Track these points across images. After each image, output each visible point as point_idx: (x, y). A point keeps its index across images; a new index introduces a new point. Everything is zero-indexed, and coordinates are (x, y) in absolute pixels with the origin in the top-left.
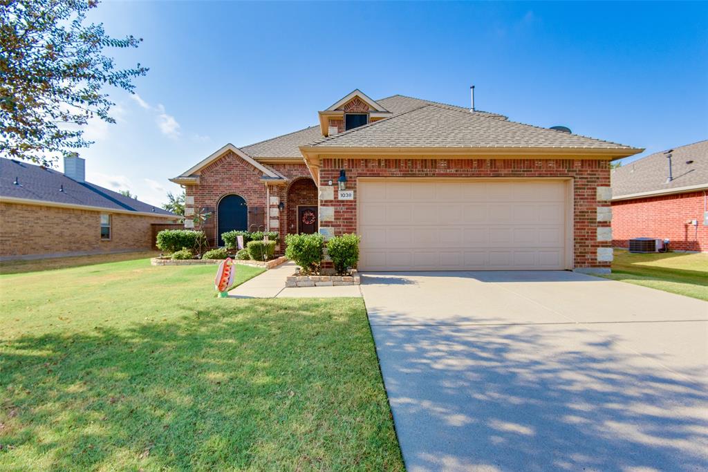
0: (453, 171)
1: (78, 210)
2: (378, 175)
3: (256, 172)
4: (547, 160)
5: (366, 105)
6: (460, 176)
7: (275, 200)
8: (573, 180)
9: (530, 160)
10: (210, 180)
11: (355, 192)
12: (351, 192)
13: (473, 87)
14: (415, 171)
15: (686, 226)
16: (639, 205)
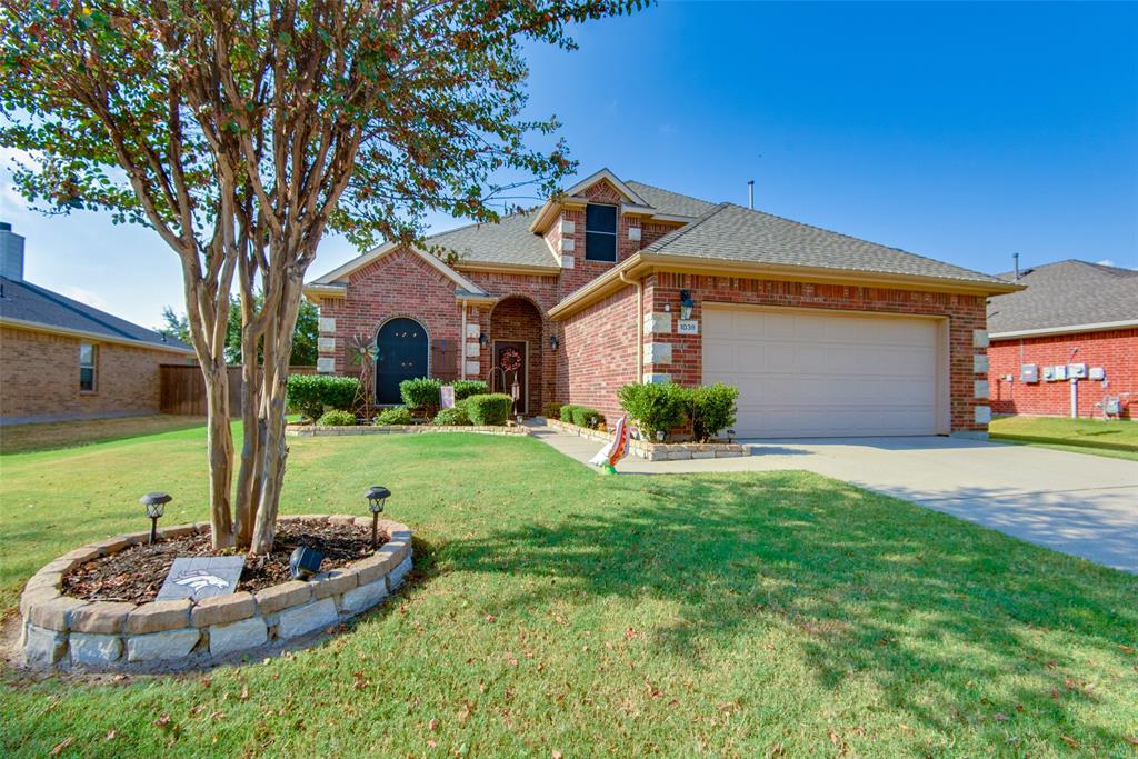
0: (821, 300)
3: (445, 283)
4: (923, 293)
5: (616, 192)
6: (829, 307)
7: (474, 330)
8: (948, 320)
9: (905, 292)
10: (366, 291)
11: (700, 322)
12: (695, 323)
13: (752, 183)
14: (776, 297)
15: (999, 382)
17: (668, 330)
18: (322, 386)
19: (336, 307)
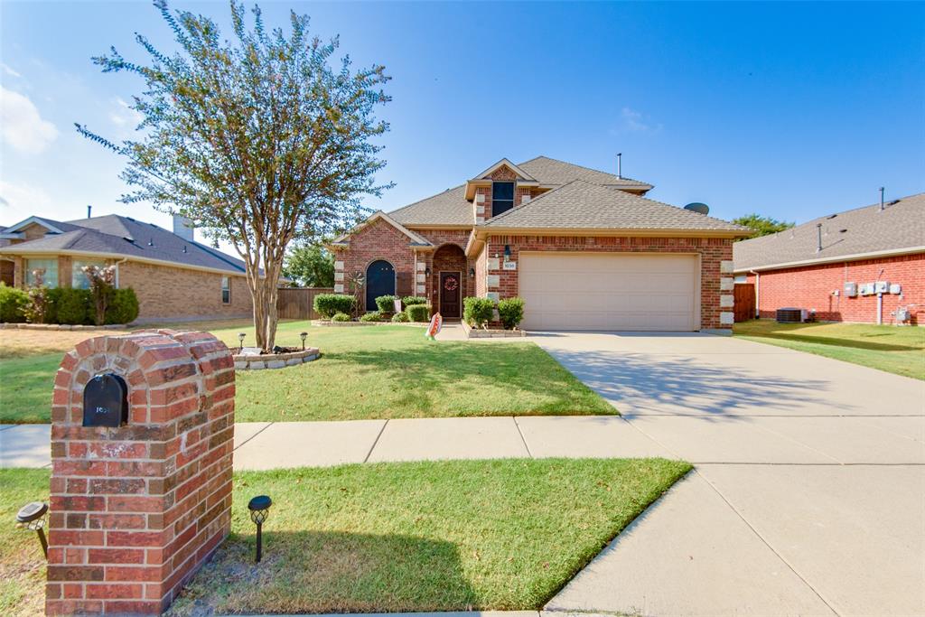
0: (599, 246)
1: (205, 272)
2: (537, 249)
3: (404, 239)
4: (678, 238)
5: (513, 173)
6: (606, 250)
7: (422, 266)
8: (701, 255)
9: (664, 238)
10: (360, 245)
11: (517, 263)
12: (514, 263)
13: (620, 155)
14: (568, 246)
15: (831, 297)
16: (790, 274)
17: (498, 268)
18: (334, 300)
19: (344, 255)
